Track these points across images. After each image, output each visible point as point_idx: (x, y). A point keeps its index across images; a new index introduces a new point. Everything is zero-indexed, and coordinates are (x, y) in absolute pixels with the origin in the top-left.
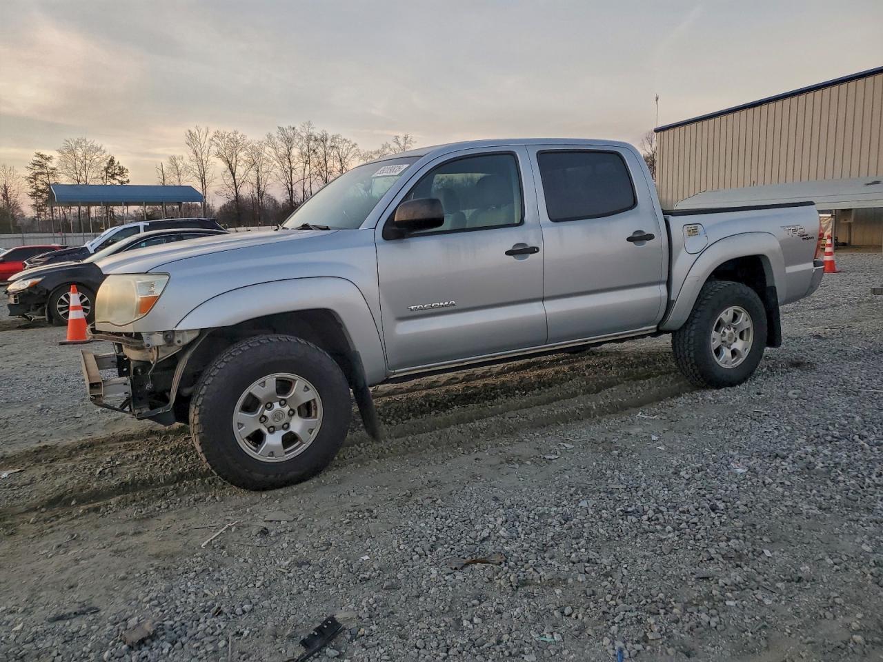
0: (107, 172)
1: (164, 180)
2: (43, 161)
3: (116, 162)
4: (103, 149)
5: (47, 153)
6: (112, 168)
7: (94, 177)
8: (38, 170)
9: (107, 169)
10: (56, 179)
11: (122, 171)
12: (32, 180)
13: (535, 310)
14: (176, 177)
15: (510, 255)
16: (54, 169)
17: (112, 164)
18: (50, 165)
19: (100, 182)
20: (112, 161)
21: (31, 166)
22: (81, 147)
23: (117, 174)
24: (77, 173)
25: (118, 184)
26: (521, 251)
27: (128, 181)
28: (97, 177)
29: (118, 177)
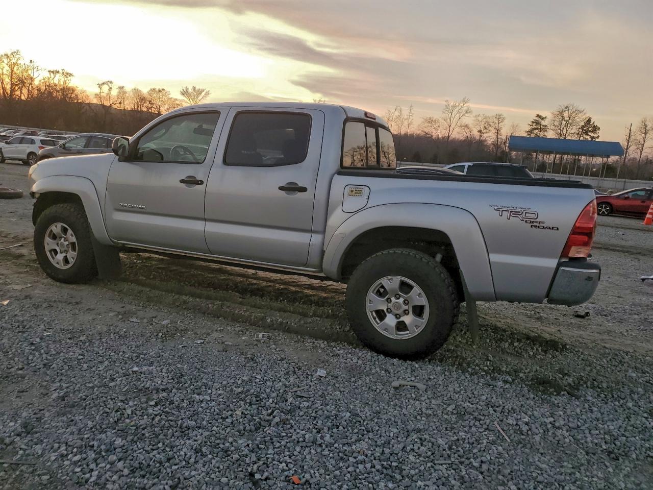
0: (583, 130)
1: (629, 137)
2: (539, 119)
3: (592, 122)
4: (585, 112)
5: (543, 114)
6: (589, 127)
7: (572, 134)
8: (534, 126)
9: (582, 127)
10: (545, 133)
11: (596, 129)
12: (529, 133)
13: (198, 226)
14: (643, 135)
15: (183, 183)
16: (546, 126)
17: (589, 123)
18: (544, 123)
19: (575, 138)
20: (589, 120)
21: (530, 124)
22: (568, 111)
23: (590, 131)
24: (561, 130)
25: (589, 139)
26: (191, 181)
27: (598, 137)
28: (574, 133)
29: (591, 134)
